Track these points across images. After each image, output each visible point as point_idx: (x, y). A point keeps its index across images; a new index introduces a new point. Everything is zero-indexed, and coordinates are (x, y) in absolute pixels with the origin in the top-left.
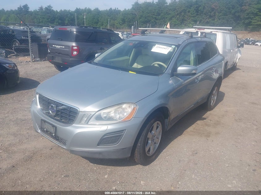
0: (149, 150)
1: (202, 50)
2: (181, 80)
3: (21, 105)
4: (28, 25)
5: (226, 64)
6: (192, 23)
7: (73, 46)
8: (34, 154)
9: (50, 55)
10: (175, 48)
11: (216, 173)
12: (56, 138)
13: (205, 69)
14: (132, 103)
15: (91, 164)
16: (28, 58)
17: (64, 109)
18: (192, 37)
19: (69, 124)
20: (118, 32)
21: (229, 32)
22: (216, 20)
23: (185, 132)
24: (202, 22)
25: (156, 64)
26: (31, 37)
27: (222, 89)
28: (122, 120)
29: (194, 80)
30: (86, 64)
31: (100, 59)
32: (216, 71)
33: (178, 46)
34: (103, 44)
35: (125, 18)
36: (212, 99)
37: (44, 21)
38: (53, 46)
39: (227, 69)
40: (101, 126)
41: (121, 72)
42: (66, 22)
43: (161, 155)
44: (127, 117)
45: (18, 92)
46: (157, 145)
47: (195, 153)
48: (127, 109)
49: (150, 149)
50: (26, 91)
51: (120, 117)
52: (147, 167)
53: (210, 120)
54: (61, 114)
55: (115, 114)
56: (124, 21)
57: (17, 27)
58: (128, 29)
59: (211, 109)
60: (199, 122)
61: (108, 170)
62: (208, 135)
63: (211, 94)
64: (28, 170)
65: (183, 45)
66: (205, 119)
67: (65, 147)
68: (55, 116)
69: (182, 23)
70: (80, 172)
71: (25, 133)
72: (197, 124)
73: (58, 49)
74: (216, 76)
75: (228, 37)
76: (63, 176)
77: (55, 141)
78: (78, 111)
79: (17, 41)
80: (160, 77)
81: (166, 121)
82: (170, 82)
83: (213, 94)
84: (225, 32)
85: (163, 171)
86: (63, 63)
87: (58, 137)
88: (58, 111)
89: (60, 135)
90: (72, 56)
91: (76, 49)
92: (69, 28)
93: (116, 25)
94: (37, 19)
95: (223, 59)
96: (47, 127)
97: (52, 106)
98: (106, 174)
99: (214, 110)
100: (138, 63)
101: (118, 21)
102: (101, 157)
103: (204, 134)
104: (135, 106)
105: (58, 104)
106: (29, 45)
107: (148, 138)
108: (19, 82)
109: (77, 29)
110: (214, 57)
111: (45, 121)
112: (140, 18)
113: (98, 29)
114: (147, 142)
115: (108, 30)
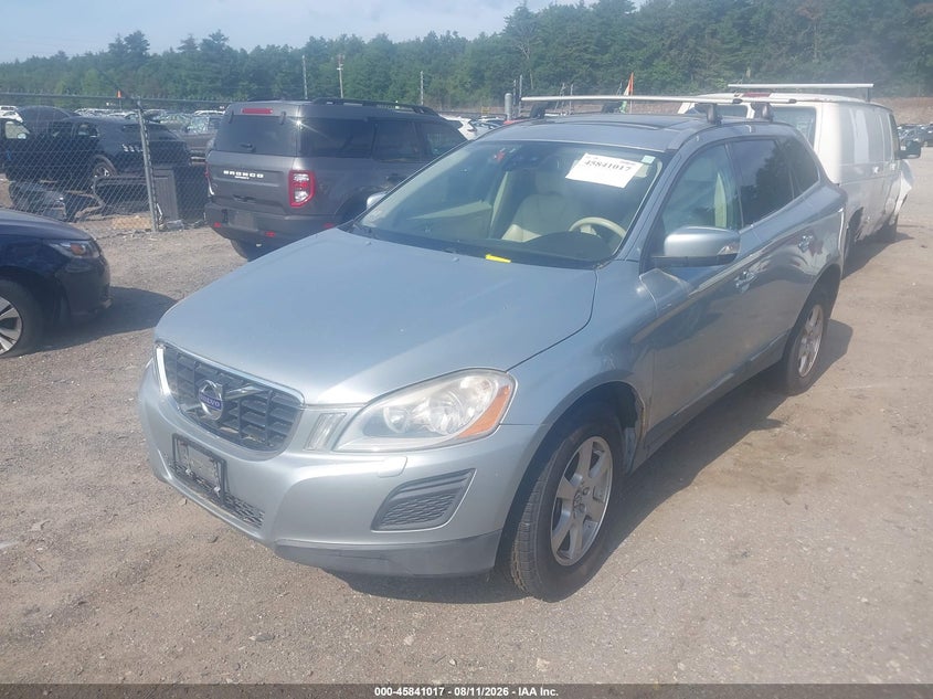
0: (566, 544)
1: (761, 169)
2: (682, 284)
3: (112, 386)
4: (139, 103)
5: (856, 218)
6: (727, 74)
7: (293, 172)
8: (155, 557)
9: (214, 206)
10: (654, 165)
11: (821, 628)
12: (227, 501)
13: (774, 238)
14: (496, 371)
15: (357, 595)
16: (142, 221)
17: (251, 397)
18: (717, 122)
19: (272, 449)
20: (459, 119)
21: (863, 101)
22: (818, 61)
23: (700, 476)
24: (764, 68)
25: (586, 225)
26: (151, 146)
27: (840, 312)
28: (458, 433)
29: (729, 281)
30: (334, 235)
31: (384, 216)
32: (815, 248)
33: (665, 157)
34: (402, 160)
35: (483, 67)
36: (802, 350)
37: (199, 88)
38: (226, 172)
39: (861, 238)
40: (382, 458)
41: (455, 257)
42: (276, 89)
43: (611, 560)
44: (479, 424)
45: (105, 338)
46: (597, 525)
47: (740, 554)
48: (475, 393)
49: (568, 538)
50: (132, 334)
51: (451, 424)
52: (559, 606)
53: (798, 430)
54: (241, 414)
55: (433, 412)
56: (478, 77)
57: (109, 113)
58: (495, 105)
59: (801, 387)
60: (755, 437)
61: (418, 615)
62: (790, 486)
63: (797, 331)
64: (132, 617)
65: (686, 152)
66: (777, 424)
67: (256, 535)
68: (220, 423)
69: (687, 76)
70: (315, 625)
71: (126, 482)
72: (746, 443)
73: (241, 185)
74: (813, 263)
75: (860, 117)
76: (253, 638)
77: (223, 513)
78: (298, 403)
79: (106, 159)
80: (601, 271)
81: (629, 433)
82: (639, 290)
83: (805, 333)
84: (849, 99)
85: (617, 621)
86: (262, 233)
87: (233, 498)
88: (229, 405)
89: (237, 488)
90: (290, 205)
91: (305, 183)
92: (276, 108)
93: (452, 92)
94: (174, 82)
95: (842, 201)
96: (194, 462)
97: (210, 388)
98: (410, 632)
99: (811, 390)
100: (522, 225)
101: (459, 77)
102: (386, 569)
103: (773, 481)
104: (506, 382)
105: (230, 381)
106: (144, 175)
107: (560, 501)
108: (107, 304)
109: (305, 108)
110: (804, 194)
111: (186, 443)
112: (537, 65)
113: (379, 106)
114: (558, 515)
115: (416, 109)
